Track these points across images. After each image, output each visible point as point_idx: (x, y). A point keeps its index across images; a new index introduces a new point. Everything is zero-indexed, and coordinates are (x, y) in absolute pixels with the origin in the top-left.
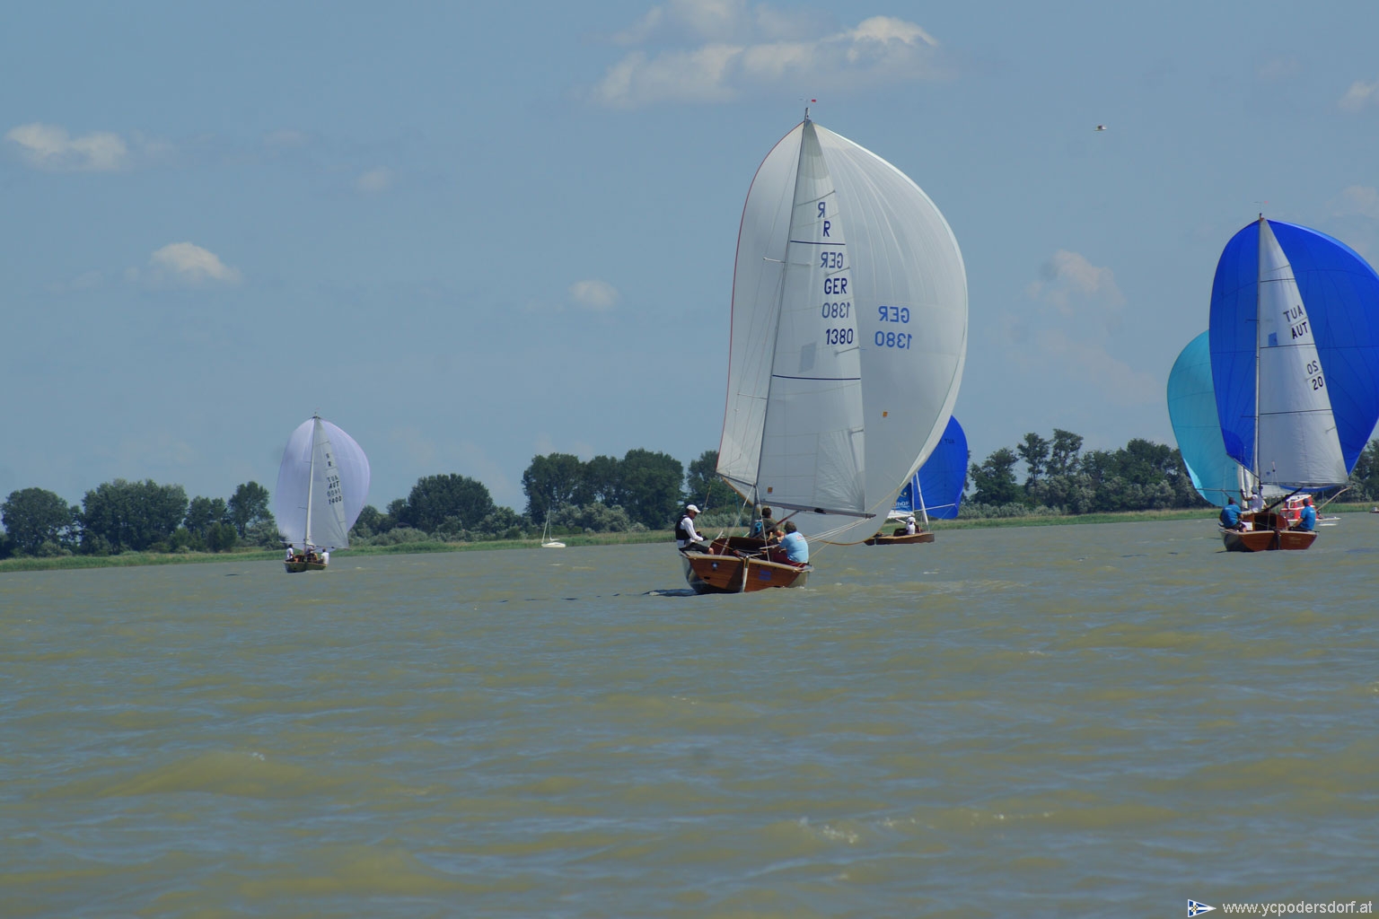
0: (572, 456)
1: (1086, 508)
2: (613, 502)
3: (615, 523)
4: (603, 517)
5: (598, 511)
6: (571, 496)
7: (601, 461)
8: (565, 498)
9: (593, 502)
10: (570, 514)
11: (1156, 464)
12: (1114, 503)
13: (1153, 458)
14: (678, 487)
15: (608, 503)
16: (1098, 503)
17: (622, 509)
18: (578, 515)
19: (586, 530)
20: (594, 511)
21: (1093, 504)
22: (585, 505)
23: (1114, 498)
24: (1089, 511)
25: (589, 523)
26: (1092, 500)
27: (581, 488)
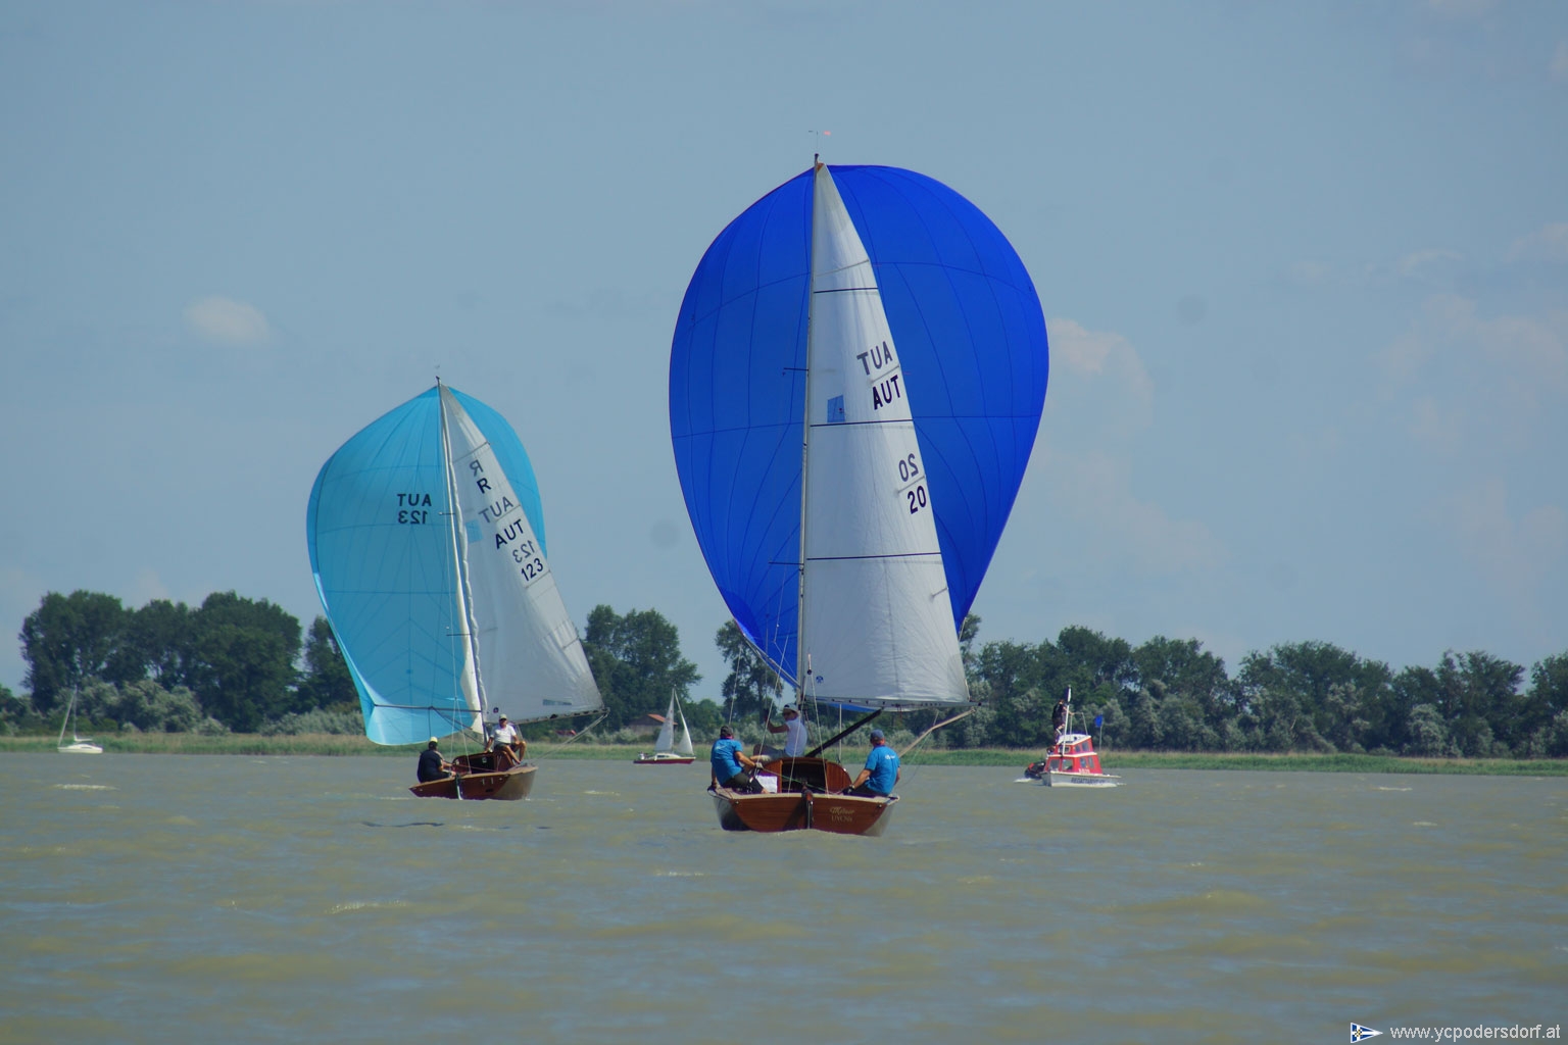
0: (110, 598)
1: (978, 739)
2: (175, 680)
3: (176, 717)
4: (156, 706)
5: (147, 694)
6: (104, 666)
7: (160, 609)
8: (94, 667)
9: (141, 678)
10: (99, 696)
11: (1105, 670)
12: (1026, 733)
13: (1100, 660)
14: (289, 661)
15: (167, 683)
16: (999, 731)
17: (190, 694)
18: (113, 699)
19: (125, 725)
20: (140, 693)
21: (989, 732)
22: (126, 683)
23: (1026, 725)
24: (982, 744)
25: (131, 715)
26: (989, 727)
27: (122, 653)
